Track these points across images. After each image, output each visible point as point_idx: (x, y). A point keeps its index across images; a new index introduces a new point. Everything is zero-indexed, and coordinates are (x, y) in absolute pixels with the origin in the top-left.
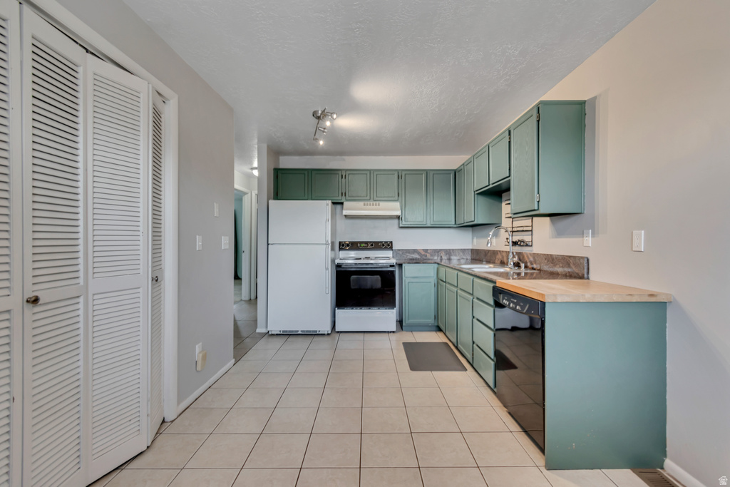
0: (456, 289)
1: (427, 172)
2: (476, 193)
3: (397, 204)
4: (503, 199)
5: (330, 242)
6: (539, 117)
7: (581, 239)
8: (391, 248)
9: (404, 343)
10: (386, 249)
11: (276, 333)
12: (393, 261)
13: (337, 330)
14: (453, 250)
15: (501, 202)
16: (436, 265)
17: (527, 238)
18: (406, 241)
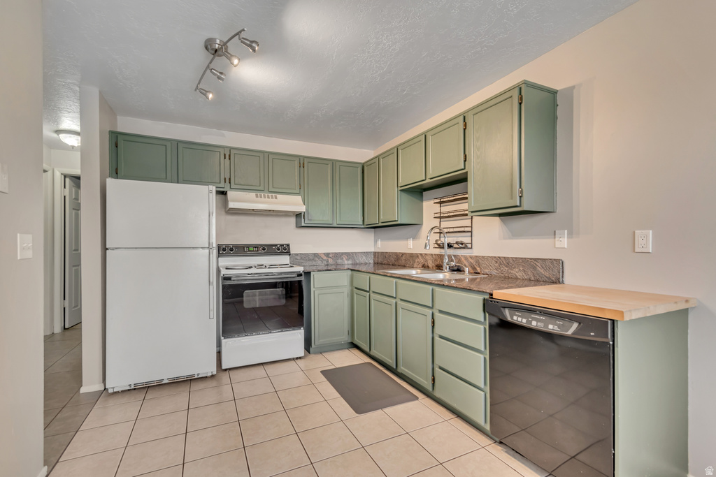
0: (394, 301)
1: (334, 162)
2: (400, 189)
3: (299, 199)
4: (424, 198)
5: (214, 245)
6: (521, 99)
7: (552, 240)
8: (288, 253)
9: (322, 372)
10: (282, 253)
11: (120, 390)
12: (300, 269)
13: (223, 368)
14: (356, 253)
15: (422, 201)
16: (349, 272)
17: (466, 240)
18: (307, 243)
